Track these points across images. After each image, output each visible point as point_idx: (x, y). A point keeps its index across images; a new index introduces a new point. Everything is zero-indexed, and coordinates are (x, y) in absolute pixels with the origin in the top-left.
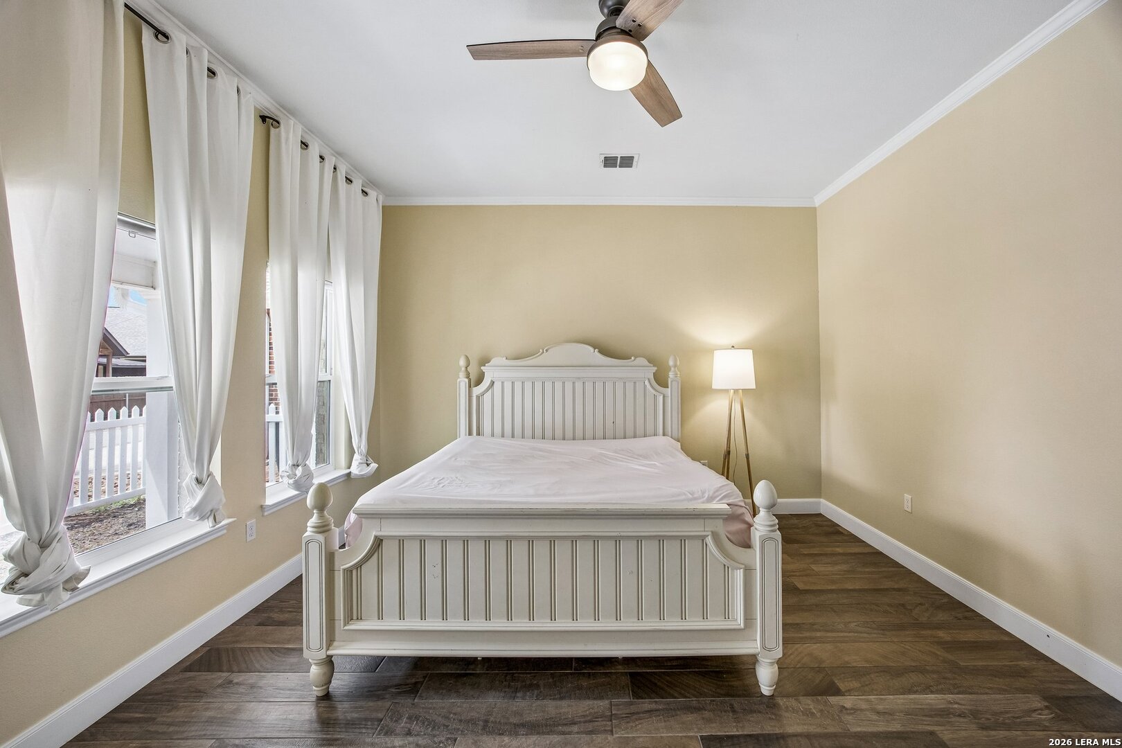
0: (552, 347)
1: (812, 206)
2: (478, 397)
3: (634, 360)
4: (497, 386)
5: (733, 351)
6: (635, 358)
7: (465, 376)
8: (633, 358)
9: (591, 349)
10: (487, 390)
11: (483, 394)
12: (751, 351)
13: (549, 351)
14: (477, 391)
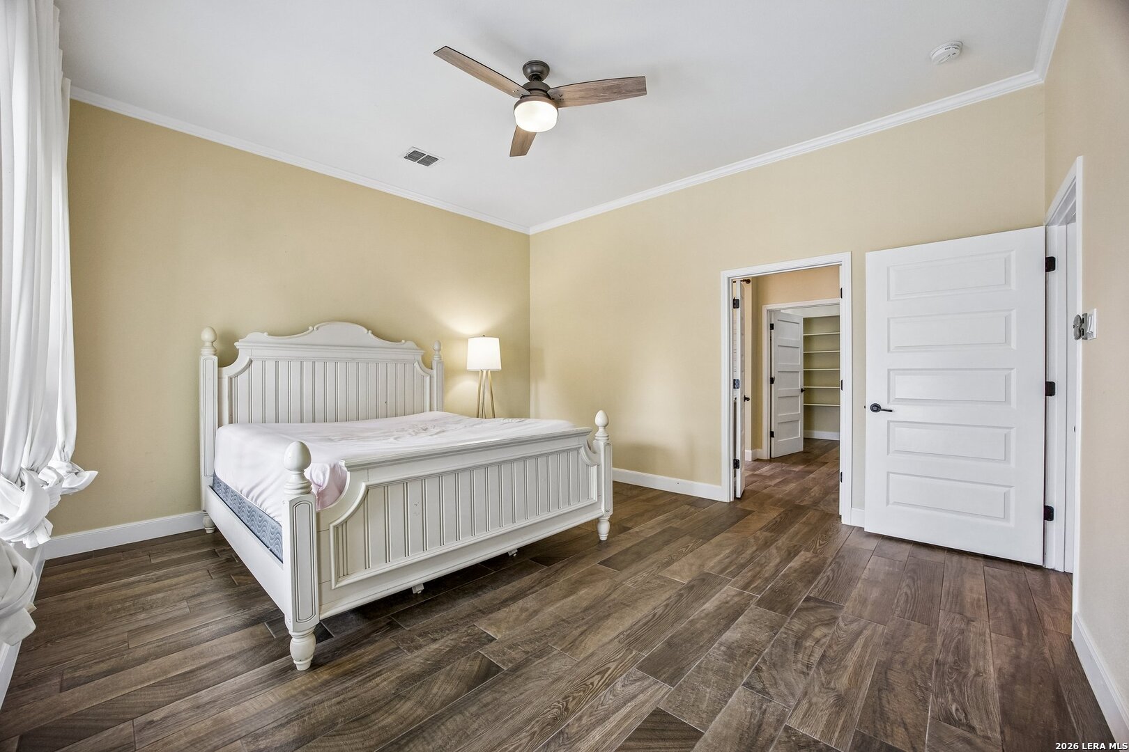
0: (322, 326)
1: (527, 233)
2: (230, 379)
3: (404, 344)
4: (256, 366)
5: (484, 338)
6: (406, 341)
7: (213, 353)
8: (403, 341)
9: (366, 330)
10: (244, 370)
11: (236, 375)
12: (498, 339)
13: (320, 329)
14: (228, 371)
